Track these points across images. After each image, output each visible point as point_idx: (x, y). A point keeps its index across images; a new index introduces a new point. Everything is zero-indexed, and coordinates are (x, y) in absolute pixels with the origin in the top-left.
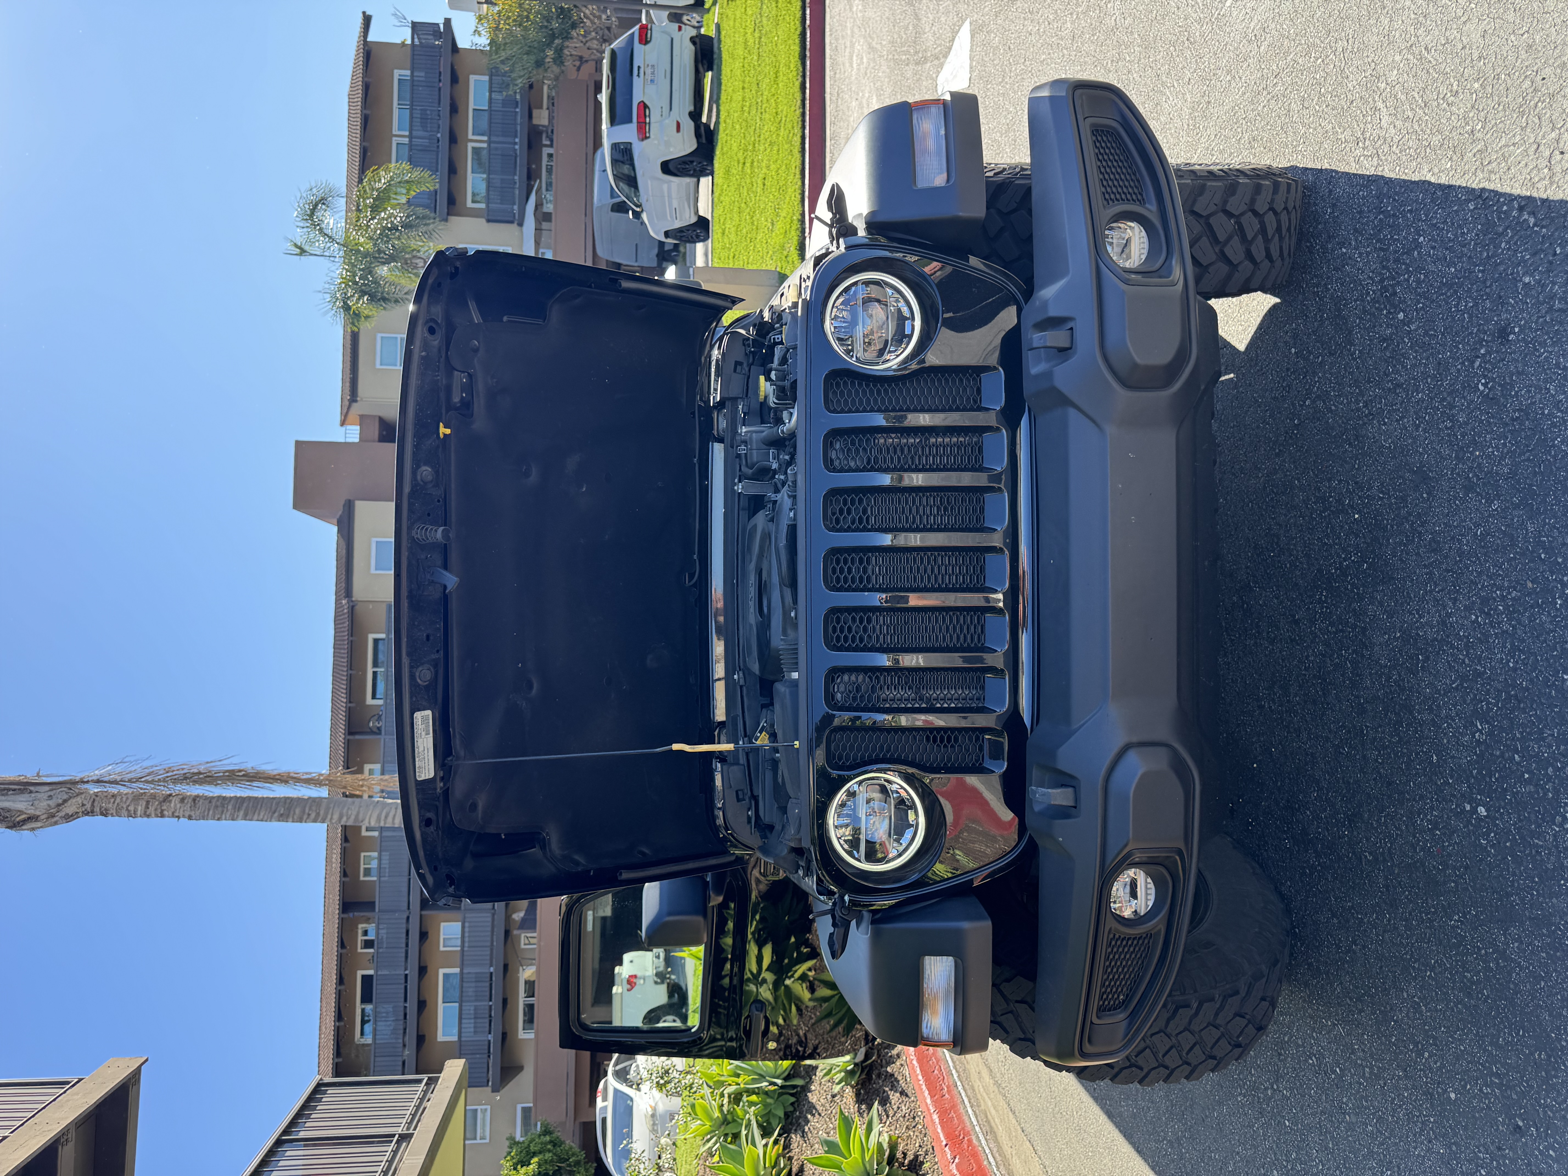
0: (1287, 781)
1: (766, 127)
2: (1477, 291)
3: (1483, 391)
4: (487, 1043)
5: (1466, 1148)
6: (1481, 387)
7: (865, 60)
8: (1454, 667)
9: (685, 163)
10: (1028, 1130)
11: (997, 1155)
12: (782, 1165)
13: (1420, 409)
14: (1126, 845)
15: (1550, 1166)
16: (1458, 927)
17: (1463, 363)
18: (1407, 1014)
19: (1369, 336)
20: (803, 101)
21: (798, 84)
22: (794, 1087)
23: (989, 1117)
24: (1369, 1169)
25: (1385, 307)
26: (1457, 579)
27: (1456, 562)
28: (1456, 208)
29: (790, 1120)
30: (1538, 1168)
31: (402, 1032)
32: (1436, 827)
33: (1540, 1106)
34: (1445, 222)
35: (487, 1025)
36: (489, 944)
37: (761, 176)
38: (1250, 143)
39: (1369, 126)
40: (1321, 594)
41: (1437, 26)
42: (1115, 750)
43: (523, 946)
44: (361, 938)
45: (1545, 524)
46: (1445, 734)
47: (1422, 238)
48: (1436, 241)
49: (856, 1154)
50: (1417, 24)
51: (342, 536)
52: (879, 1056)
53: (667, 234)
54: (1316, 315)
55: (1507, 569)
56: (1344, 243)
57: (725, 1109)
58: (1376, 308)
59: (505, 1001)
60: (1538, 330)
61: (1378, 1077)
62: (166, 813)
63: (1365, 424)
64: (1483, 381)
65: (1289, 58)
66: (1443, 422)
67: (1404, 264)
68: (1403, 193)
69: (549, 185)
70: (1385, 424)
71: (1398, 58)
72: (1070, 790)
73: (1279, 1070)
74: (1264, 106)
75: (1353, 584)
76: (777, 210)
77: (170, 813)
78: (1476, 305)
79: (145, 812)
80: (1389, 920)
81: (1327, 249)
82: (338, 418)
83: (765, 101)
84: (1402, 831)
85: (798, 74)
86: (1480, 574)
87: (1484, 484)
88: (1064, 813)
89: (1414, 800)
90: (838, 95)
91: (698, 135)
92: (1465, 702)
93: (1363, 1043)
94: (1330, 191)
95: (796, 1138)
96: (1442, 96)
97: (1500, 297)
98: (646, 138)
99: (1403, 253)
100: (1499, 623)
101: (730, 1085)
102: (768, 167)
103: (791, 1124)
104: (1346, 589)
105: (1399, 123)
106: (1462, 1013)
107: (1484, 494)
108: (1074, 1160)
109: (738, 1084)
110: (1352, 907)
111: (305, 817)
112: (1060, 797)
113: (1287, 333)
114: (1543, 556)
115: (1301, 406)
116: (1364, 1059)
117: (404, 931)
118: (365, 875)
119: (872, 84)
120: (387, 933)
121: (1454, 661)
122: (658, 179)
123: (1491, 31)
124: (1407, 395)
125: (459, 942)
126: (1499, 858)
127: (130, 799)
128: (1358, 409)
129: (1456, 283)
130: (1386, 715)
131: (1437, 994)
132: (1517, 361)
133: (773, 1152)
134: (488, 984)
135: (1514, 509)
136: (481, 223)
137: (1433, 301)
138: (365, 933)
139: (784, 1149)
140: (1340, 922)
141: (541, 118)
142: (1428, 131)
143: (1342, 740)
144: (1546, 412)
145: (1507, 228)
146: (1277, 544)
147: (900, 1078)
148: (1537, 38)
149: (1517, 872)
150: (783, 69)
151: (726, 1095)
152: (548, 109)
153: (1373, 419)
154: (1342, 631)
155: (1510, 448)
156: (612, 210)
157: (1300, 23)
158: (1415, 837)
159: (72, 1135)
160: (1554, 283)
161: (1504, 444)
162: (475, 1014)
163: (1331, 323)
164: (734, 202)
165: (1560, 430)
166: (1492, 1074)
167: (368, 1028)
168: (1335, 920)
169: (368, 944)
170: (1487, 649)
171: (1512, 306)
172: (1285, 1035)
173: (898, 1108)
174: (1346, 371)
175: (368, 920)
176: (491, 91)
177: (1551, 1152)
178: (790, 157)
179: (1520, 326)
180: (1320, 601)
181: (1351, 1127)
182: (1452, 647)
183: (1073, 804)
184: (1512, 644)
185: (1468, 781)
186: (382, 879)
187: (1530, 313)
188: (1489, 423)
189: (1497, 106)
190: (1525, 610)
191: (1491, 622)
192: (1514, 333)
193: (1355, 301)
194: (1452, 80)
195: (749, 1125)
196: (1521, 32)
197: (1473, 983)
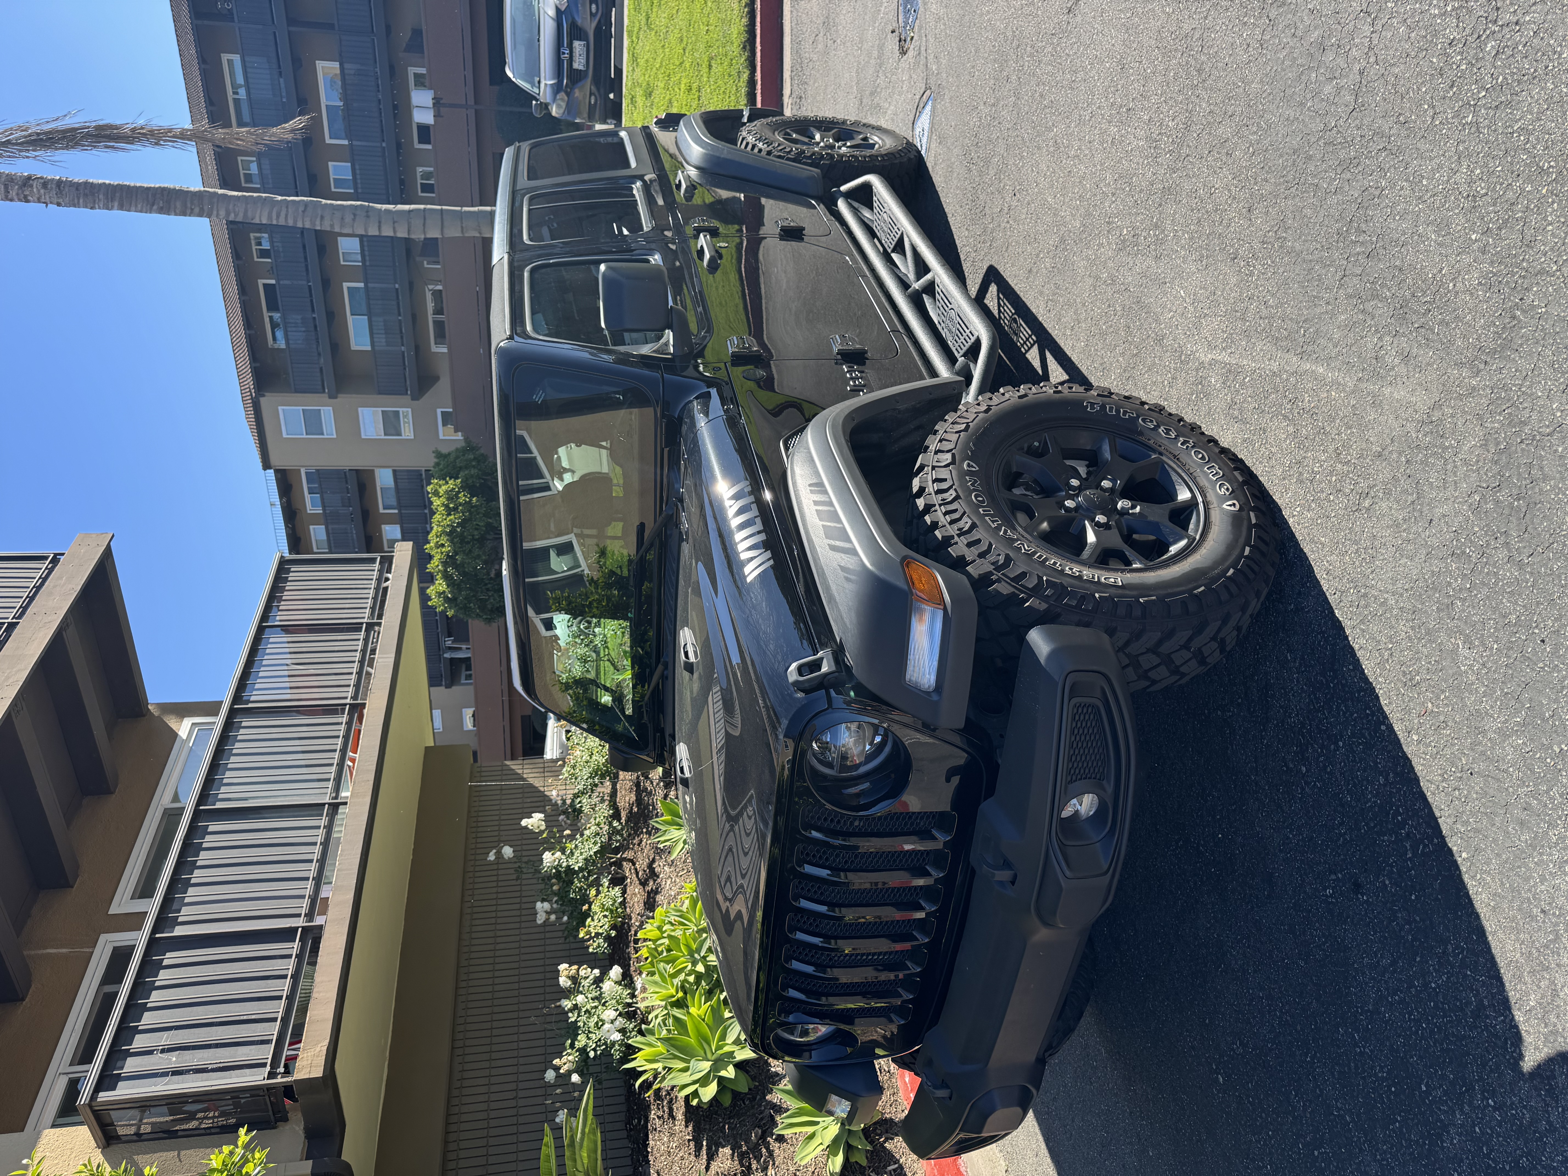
4: (401, 354)
31: (314, 341)
35: (399, 337)
36: (391, 263)
43: (426, 266)
44: (255, 248)
62: (30, 198)
77: (35, 198)
79: (6, 195)
111: (189, 211)
117: (301, 244)
120: (283, 244)
125: (359, 258)
134: (395, 300)
138: (259, 243)
162: (385, 327)
167: (279, 333)
169: (264, 254)
175: (260, 232)
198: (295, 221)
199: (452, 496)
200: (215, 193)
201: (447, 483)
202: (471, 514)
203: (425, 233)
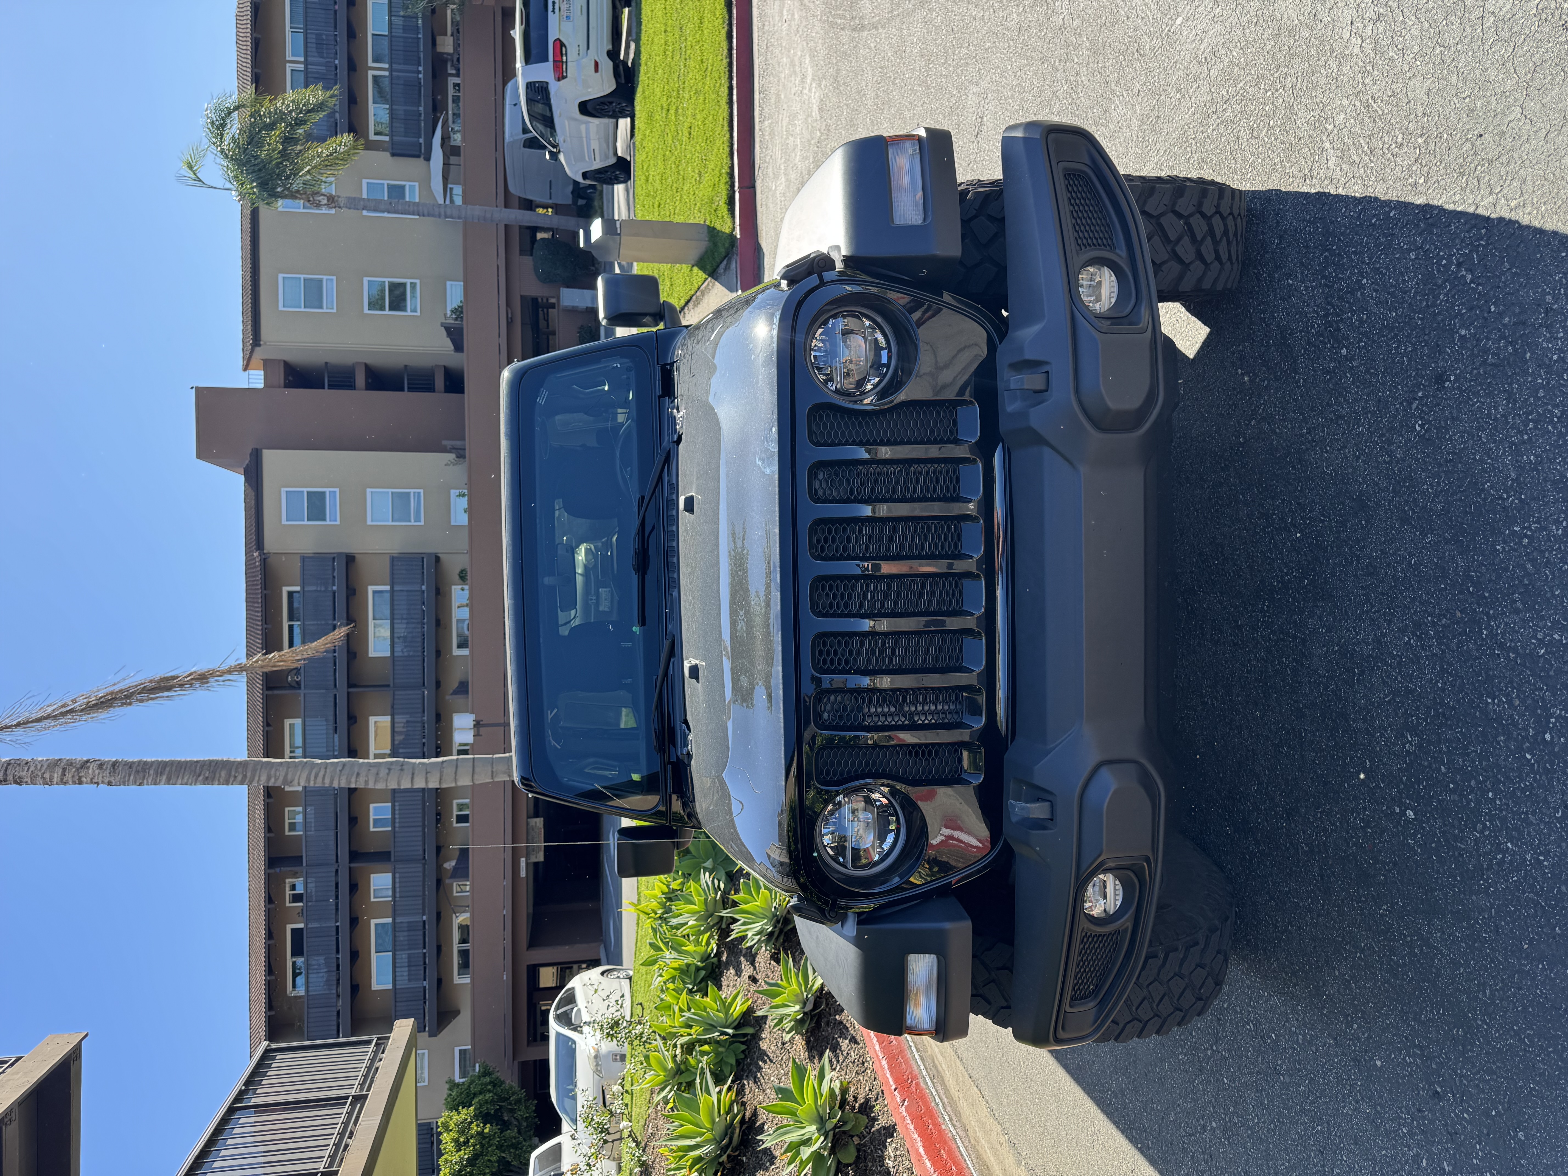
0: (1229, 773)
1: (691, 75)
2: (1416, 337)
3: (1420, 431)
4: (422, 990)
5: (1390, 1109)
6: (1417, 428)
7: (796, 16)
8: (1387, 682)
9: (603, 103)
10: (976, 1076)
11: (944, 1097)
12: (736, 1111)
13: (1360, 442)
14: (1099, 856)
15: (1465, 1127)
16: (1386, 915)
17: (1401, 403)
18: (1338, 990)
19: (1313, 367)
20: (730, 49)
21: (724, 32)
22: (745, 1035)
23: (936, 1062)
24: (1301, 1124)
25: (1329, 341)
26: (1392, 602)
27: (1391, 587)
28: (1398, 256)
29: (741, 1067)
30: (1454, 1128)
31: (335, 982)
32: (1368, 825)
33: (1457, 1075)
34: (1387, 268)
35: (422, 972)
36: (421, 893)
37: (687, 125)
38: (1199, 163)
39: (1317, 165)
40: (1264, 604)
41: (1383, 77)
42: (1089, 769)
43: (455, 894)
44: (288, 892)
45: (1474, 560)
46: (1378, 743)
47: (1365, 280)
48: (1378, 284)
49: (809, 1100)
50: (1365, 73)
51: (250, 485)
52: (827, 1005)
53: (585, 175)
54: (1262, 340)
55: (1438, 598)
56: (1291, 275)
57: (678, 1058)
58: (1321, 342)
59: (439, 948)
60: (1472, 380)
61: (1310, 1043)
62: (84, 779)
63: (1307, 449)
64: (1420, 422)
65: (1239, 86)
66: (1382, 456)
67: (1348, 302)
68: (1348, 235)
69: (456, 115)
70: (1327, 452)
71: (1345, 102)
72: (1047, 804)
73: (1219, 1032)
74: (1214, 130)
75: (1294, 598)
76: (704, 161)
77: (89, 780)
78: (1415, 350)
79: (62, 779)
80: (1323, 906)
81: (1274, 278)
82: (240, 363)
83: (689, 47)
84: (1336, 827)
85: (724, 22)
86: (1413, 600)
87: (1419, 518)
88: (1039, 825)
89: (1348, 799)
90: (767, 48)
91: (616, 74)
92: (1397, 715)
93: (1297, 1013)
94: (1278, 222)
95: (749, 1085)
96: (1387, 146)
97: (1438, 346)
98: (564, 77)
99: (1347, 292)
100: (1430, 647)
101: (682, 1036)
102: (694, 116)
103: (743, 1070)
104: (1288, 601)
105: (1345, 167)
106: (1388, 991)
107: (1418, 527)
108: (1021, 1106)
109: (689, 1035)
110: (1289, 892)
111: (231, 779)
112: (1038, 810)
113: (1234, 353)
114: (1471, 589)
115: (1247, 425)
116: (1299, 1027)
117: (334, 884)
118: (290, 830)
119: (804, 43)
120: (316, 887)
121: (1388, 677)
122: (576, 120)
123: (1434, 91)
124: (1349, 427)
125: (390, 893)
126: (1425, 856)
127: (45, 766)
128: (1302, 435)
129: (1397, 327)
130: (1323, 721)
131: (1365, 973)
132: (1452, 407)
133: (727, 1098)
134: (421, 933)
135: (1446, 543)
136: (384, 156)
137: (1374, 342)
138: (293, 887)
139: (737, 1095)
140: (1277, 905)
141: (446, 45)
142: (1374, 179)
143: (1281, 740)
144: (1478, 457)
145: (1445, 281)
146: (1221, 552)
147: (848, 1026)
148: (1479, 104)
149: (1441, 870)
150: (708, 15)
151: (679, 1046)
152: (452, 35)
153: (1316, 446)
154: (1282, 640)
155: (1444, 487)
156: (524, 146)
157: (1251, 53)
158: (1348, 833)
159: (16, 1115)
160: (1488, 339)
161: (1438, 483)
162: (409, 962)
163: (1277, 350)
164: (658, 149)
165: (1490, 476)
166: (1415, 1046)
167: (300, 980)
168: (1273, 903)
169: (297, 898)
170: (1419, 669)
171: (1449, 355)
172: (1224, 1002)
173: (848, 1054)
174: (1290, 397)
175: (295, 875)
176: (390, 15)
177: (1465, 1115)
178: (717, 108)
179: (1455, 375)
180: (1262, 610)
181: (1285, 1086)
182: (1386, 664)
183: (1049, 817)
184: (1442, 667)
185: (1398, 787)
186: (309, 833)
187: (1465, 364)
188: (1426, 463)
189: (1439, 163)
190: (1454, 637)
191: (1422, 646)
192: (1450, 381)
193: (1301, 332)
194: (1397, 132)
195: (703, 1073)
196: (1463, 95)
197: (1399, 966)
198: (332, 782)
199: (464, 1128)
200: (260, 761)
201: (459, 1113)
202: (482, 1146)
203: (456, 780)
